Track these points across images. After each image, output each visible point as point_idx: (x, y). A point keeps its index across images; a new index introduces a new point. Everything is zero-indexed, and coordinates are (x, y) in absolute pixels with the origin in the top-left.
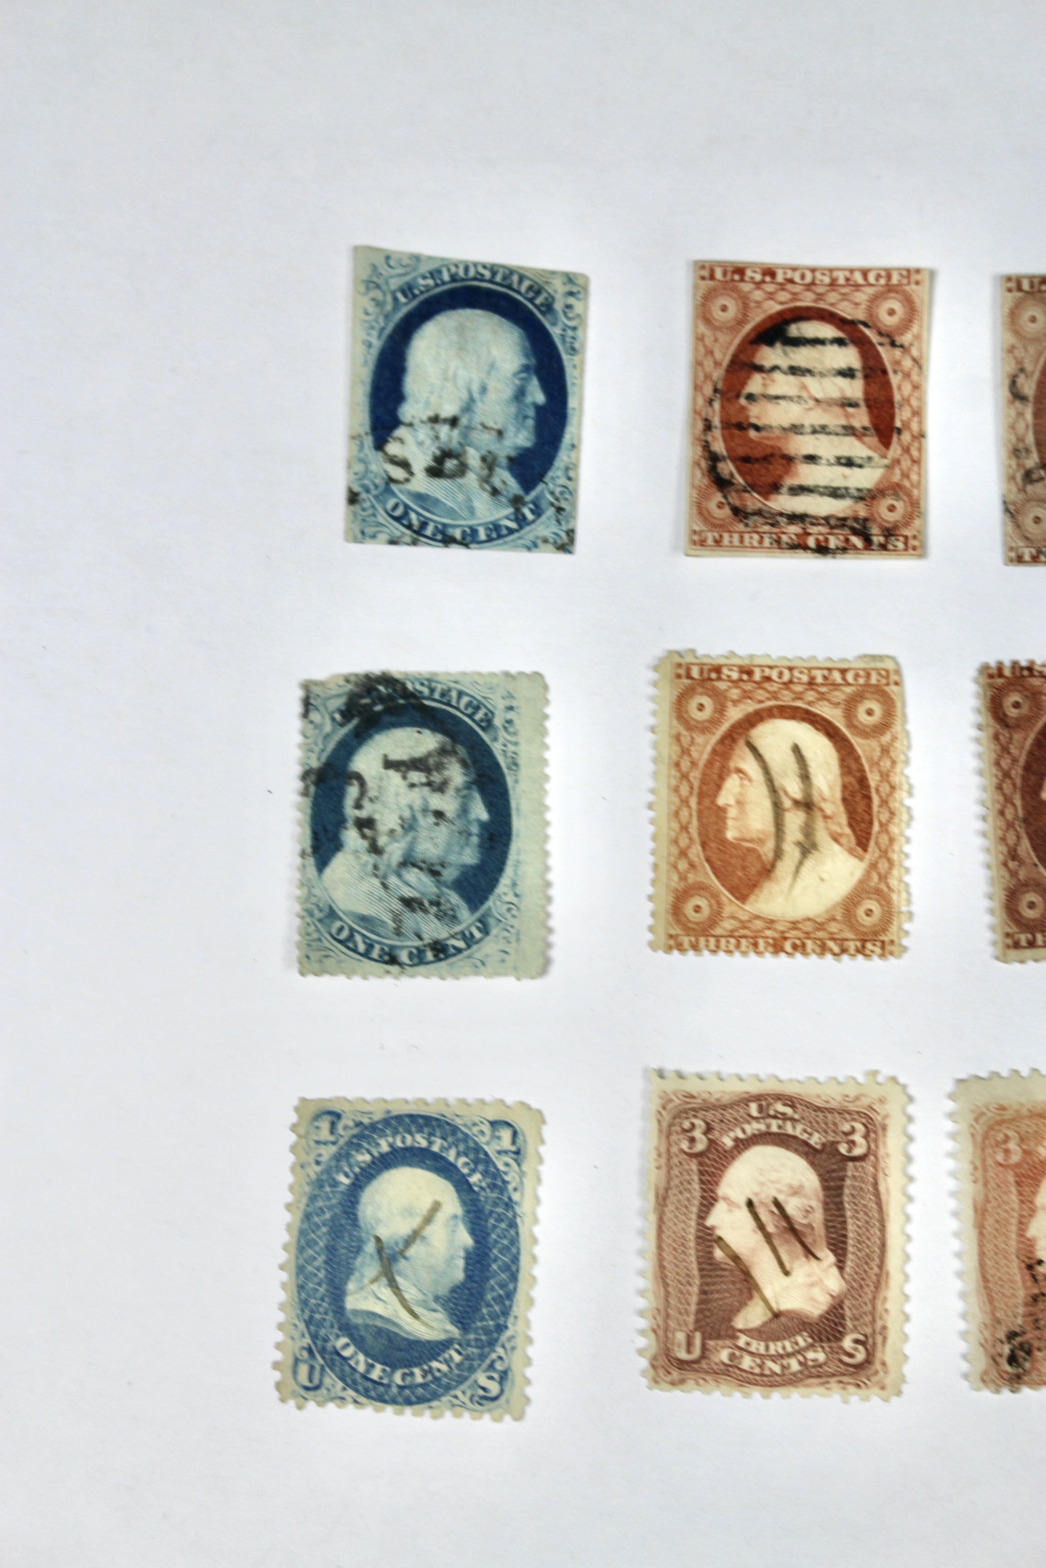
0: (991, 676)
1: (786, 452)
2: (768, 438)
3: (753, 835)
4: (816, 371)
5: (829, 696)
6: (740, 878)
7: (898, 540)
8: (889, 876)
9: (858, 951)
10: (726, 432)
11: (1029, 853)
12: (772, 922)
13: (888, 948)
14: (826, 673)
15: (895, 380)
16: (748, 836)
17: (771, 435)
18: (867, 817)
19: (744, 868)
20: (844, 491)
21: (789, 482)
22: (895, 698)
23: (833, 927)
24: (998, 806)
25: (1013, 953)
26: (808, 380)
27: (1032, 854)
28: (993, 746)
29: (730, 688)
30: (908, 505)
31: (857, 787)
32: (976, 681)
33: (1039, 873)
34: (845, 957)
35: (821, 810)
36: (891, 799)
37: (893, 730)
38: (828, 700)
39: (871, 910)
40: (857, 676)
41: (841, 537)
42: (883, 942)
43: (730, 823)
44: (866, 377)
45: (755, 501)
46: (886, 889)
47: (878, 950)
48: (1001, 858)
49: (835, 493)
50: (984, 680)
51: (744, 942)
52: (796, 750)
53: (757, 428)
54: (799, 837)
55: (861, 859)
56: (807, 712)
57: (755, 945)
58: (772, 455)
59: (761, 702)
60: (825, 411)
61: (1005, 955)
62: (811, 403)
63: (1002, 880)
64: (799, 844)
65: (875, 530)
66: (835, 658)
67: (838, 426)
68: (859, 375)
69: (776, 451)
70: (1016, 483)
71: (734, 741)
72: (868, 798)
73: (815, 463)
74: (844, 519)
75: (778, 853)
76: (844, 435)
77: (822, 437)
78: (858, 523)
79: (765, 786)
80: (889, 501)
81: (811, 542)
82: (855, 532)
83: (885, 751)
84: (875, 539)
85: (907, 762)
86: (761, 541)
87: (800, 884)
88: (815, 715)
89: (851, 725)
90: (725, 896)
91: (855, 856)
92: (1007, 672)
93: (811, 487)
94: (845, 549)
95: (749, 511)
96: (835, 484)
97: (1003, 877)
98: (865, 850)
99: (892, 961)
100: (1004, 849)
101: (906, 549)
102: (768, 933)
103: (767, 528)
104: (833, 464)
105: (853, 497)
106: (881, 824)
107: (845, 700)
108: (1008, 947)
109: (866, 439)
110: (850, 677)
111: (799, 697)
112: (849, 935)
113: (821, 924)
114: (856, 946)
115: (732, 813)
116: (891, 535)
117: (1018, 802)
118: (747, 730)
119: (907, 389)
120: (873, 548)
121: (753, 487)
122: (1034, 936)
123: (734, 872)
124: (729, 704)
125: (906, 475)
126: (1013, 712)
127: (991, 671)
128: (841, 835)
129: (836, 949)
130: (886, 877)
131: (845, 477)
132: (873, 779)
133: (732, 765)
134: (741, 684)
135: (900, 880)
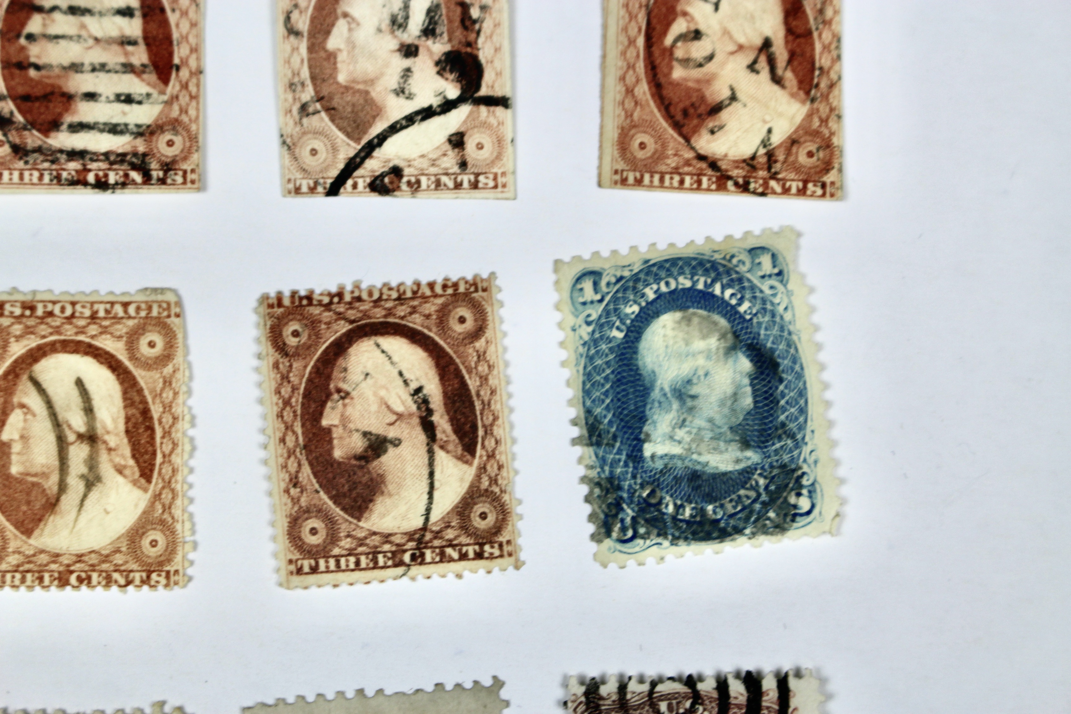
0: (271, 306)
1: (65, 89)
2: (49, 77)
3: (37, 469)
4: (96, 10)
5: (111, 329)
6: (24, 513)
7: (176, 174)
8: (173, 506)
9: (143, 582)
10: (6, 71)
11: (309, 479)
12: (58, 555)
13: (173, 579)
14: (108, 306)
15: (172, 18)
16: (33, 470)
17: (52, 74)
18: (150, 449)
19: (28, 503)
20: (123, 127)
21: (69, 119)
22: (175, 329)
23: (119, 559)
24: (279, 435)
25: (296, 579)
26: (87, 19)
27: (314, 481)
28: (273, 375)
29: (13, 324)
30: (187, 139)
31: (140, 420)
32: (256, 311)
33: (320, 499)
34: (130, 588)
35: (105, 442)
36: (173, 430)
37: (175, 361)
38: (111, 334)
39: (156, 541)
40: (138, 309)
41: (121, 173)
42: (168, 573)
43: (14, 458)
44: (145, 16)
45: (36, 139)
46: (170, 520)
47: (163, 581)
48: (283, 485)
49: (114, 129)
50: (264, 310)
51: (29, 576)
52: (79, 383)
53: (37, 67)
54: (84, 470)
55: (146, 490)
56: (90, 346)
57: (41, 579)
58: (52, 93)
59: (44, 337)
60: (105, 49)
61: (288, 581)
62: (91, 42)
63: (284, 508)
64: (82, 476)
65: (154, 165)
66: (118, 291)
67: (116, 64)
68: (138, 13)
69: (56, 90)
70: (292, 116)
71: (17, 376)
72: (151, 429)
73: (96, 101)
74: (124, 155)
75: (62, 487)
76: (124, 72)
77: (102, 75)
78: (138, 158)
79: (48, 419)
80: (168, 136)
81: (91, 178)
82: (134, 167)
83: (167, 382)
84: (154, 174)
85: (189, 393)
86: (41, 177)
87: (84, 516)
88: (97, 349)
89: (133, 358)
90: (10, 531)
91: (139, 487)
92: (287, 302)
93: (92, 125)
94: (124, 184)
95: (29, 147)
96: (114, 121)
97: (286, 504)
98: (149, 481)
99: (177, 591)
100: (287, 477)
101: (184, 183)
102: (53, 567)
103: (46, 165)
104: (113, 102)
105: (132, 133)
106: (164, 456)
107: (127, 333)
108: (292, 573)
109: (145, 76)
110: (132, 310)
111: (82, 331)
112: (135, 567)
113: (107, 556)
114: (141, 577)
115: (16, 448)
116: (170, 170)
117: (299, 430)
118: (31, 365)
119: (185, 26)
120: (153, 182)
121: (32, 124)
122: (317, 563)
123: (19, 507)
124: (12, 340)
125: (184, 111)
126: (292, 341)
127: (271, 301)
128: (125, 467)
129: (122, 581)
130: (170, 508)
131: (124, 113)
132: (156, 410)
133: (16, 400)
134: (24, 320)
135: (184, 511)
